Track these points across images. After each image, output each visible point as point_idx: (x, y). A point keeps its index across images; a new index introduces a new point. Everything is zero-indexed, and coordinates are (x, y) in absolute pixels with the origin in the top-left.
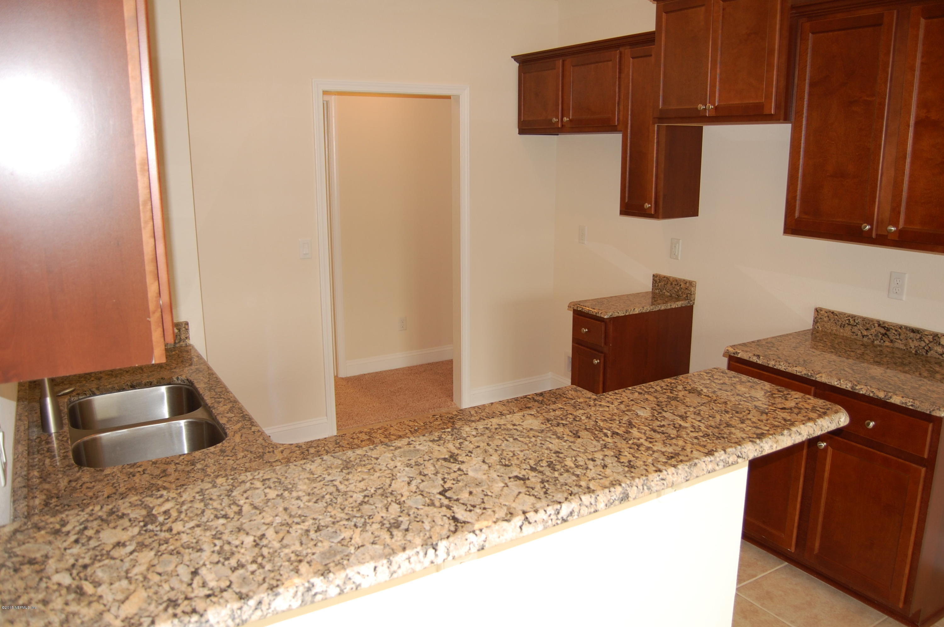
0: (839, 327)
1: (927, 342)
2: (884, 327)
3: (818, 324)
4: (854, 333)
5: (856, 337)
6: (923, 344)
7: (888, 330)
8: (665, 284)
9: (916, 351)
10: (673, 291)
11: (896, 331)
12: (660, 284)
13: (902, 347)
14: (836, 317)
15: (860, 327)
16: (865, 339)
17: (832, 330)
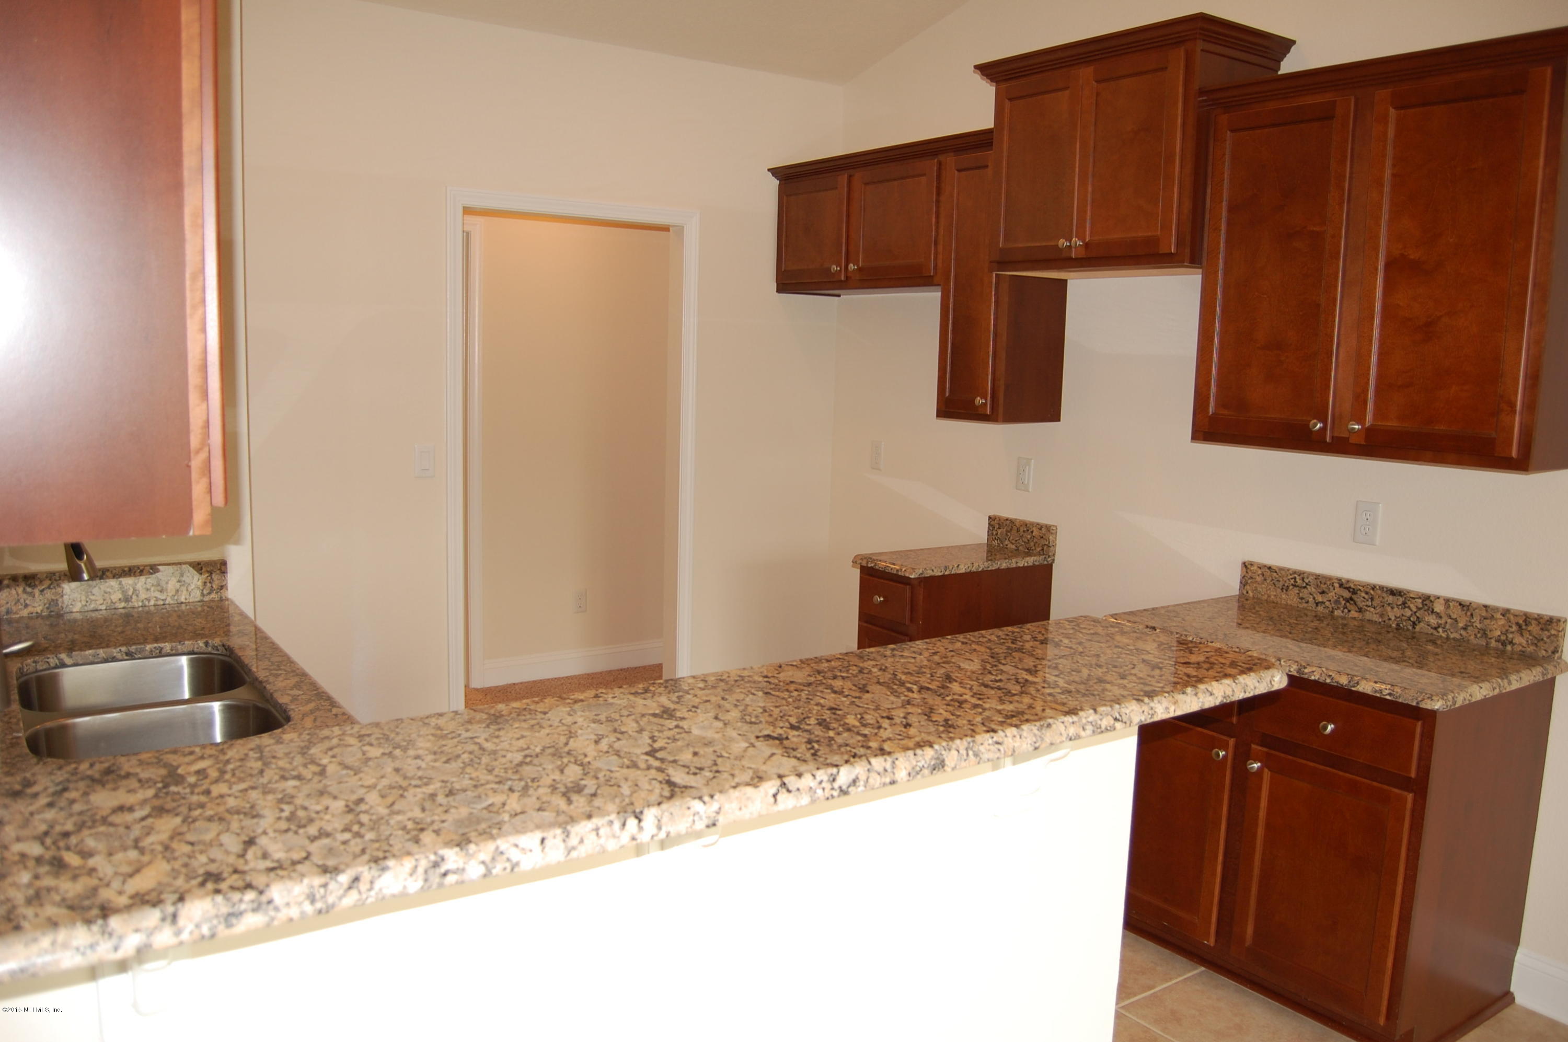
0: (1279, 590)
1: (1414, 609)
2: (1348, 589)
3: (1248, 587)
4: (1302, 599)
5: (1305, 605)
6: (1408, 613)
7: (1354, 592)
8: (1007, 531)
9: (1398, 625)
10: (1020, 541)
11: (1367, 593)
12: (999, 531)
13: (1376, 618)
14: (1275, 574)
15: (1312, 589)
16: (1320, 608)
17: (1269, 596)
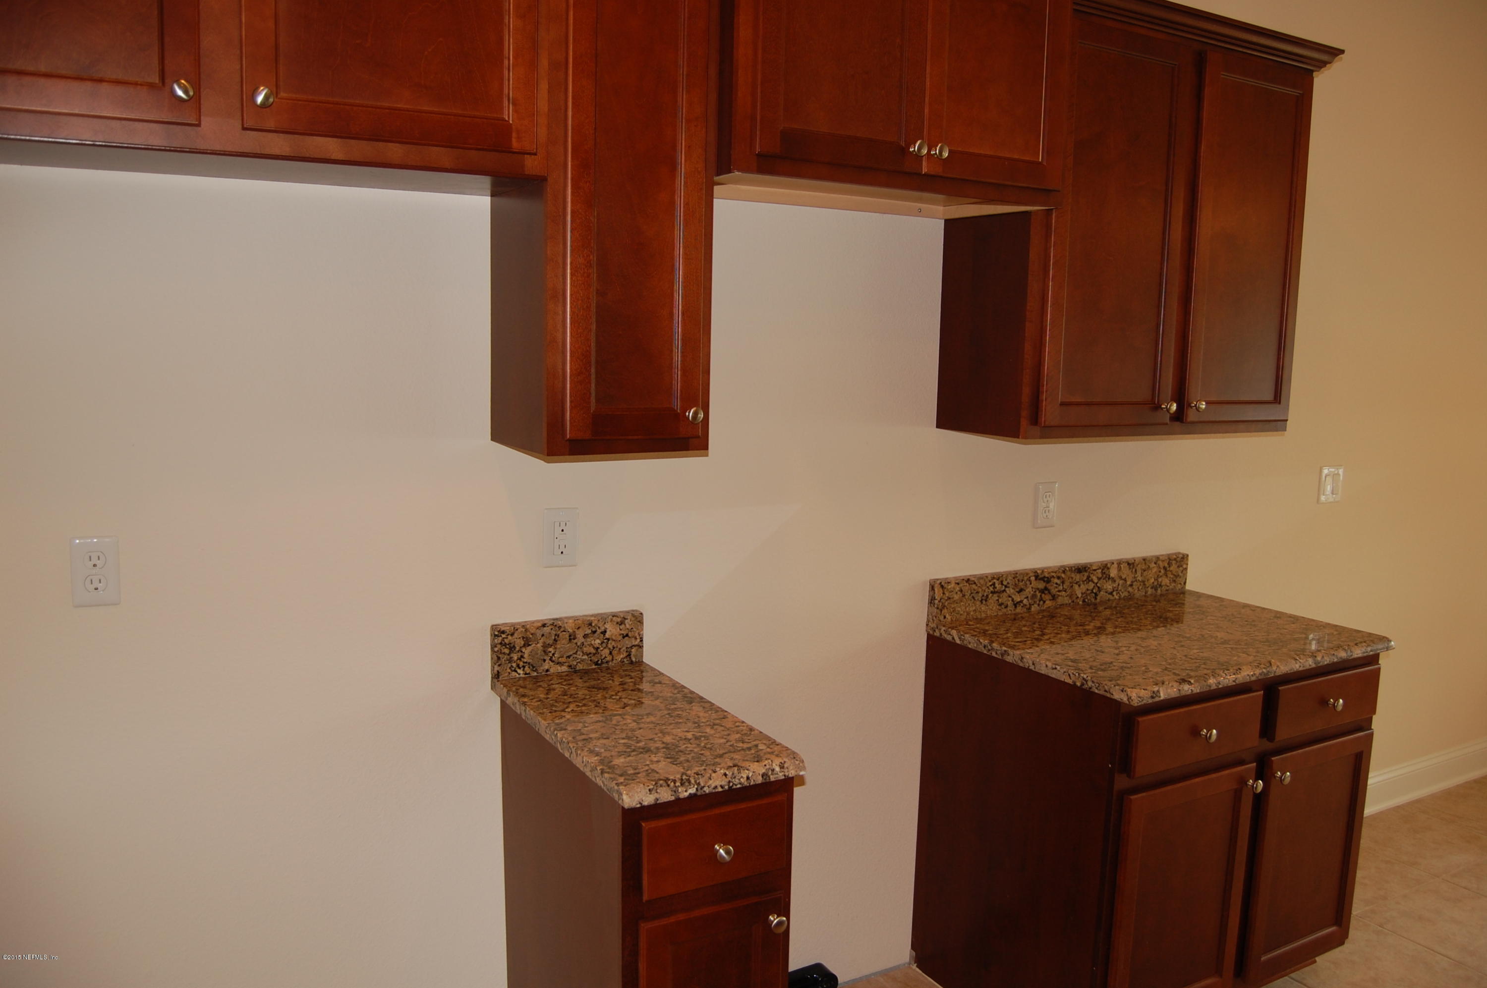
0: (978, 603)
1: (1096, 581)
2: (1043, 579)
3: (945, 611)
4: (1001, 605)
5: (1005, 610)
6: (1091, 585)
7: (1047, 580)
8: (546, 646)
9: (1084, 601)
10: (580, 655)
11: (1059, 578)
12: (527, 651)
13: (1067, 600)
14: (974, 586)
15: (1010, 591)
16: (1019, 609)
17: (968, 614)
